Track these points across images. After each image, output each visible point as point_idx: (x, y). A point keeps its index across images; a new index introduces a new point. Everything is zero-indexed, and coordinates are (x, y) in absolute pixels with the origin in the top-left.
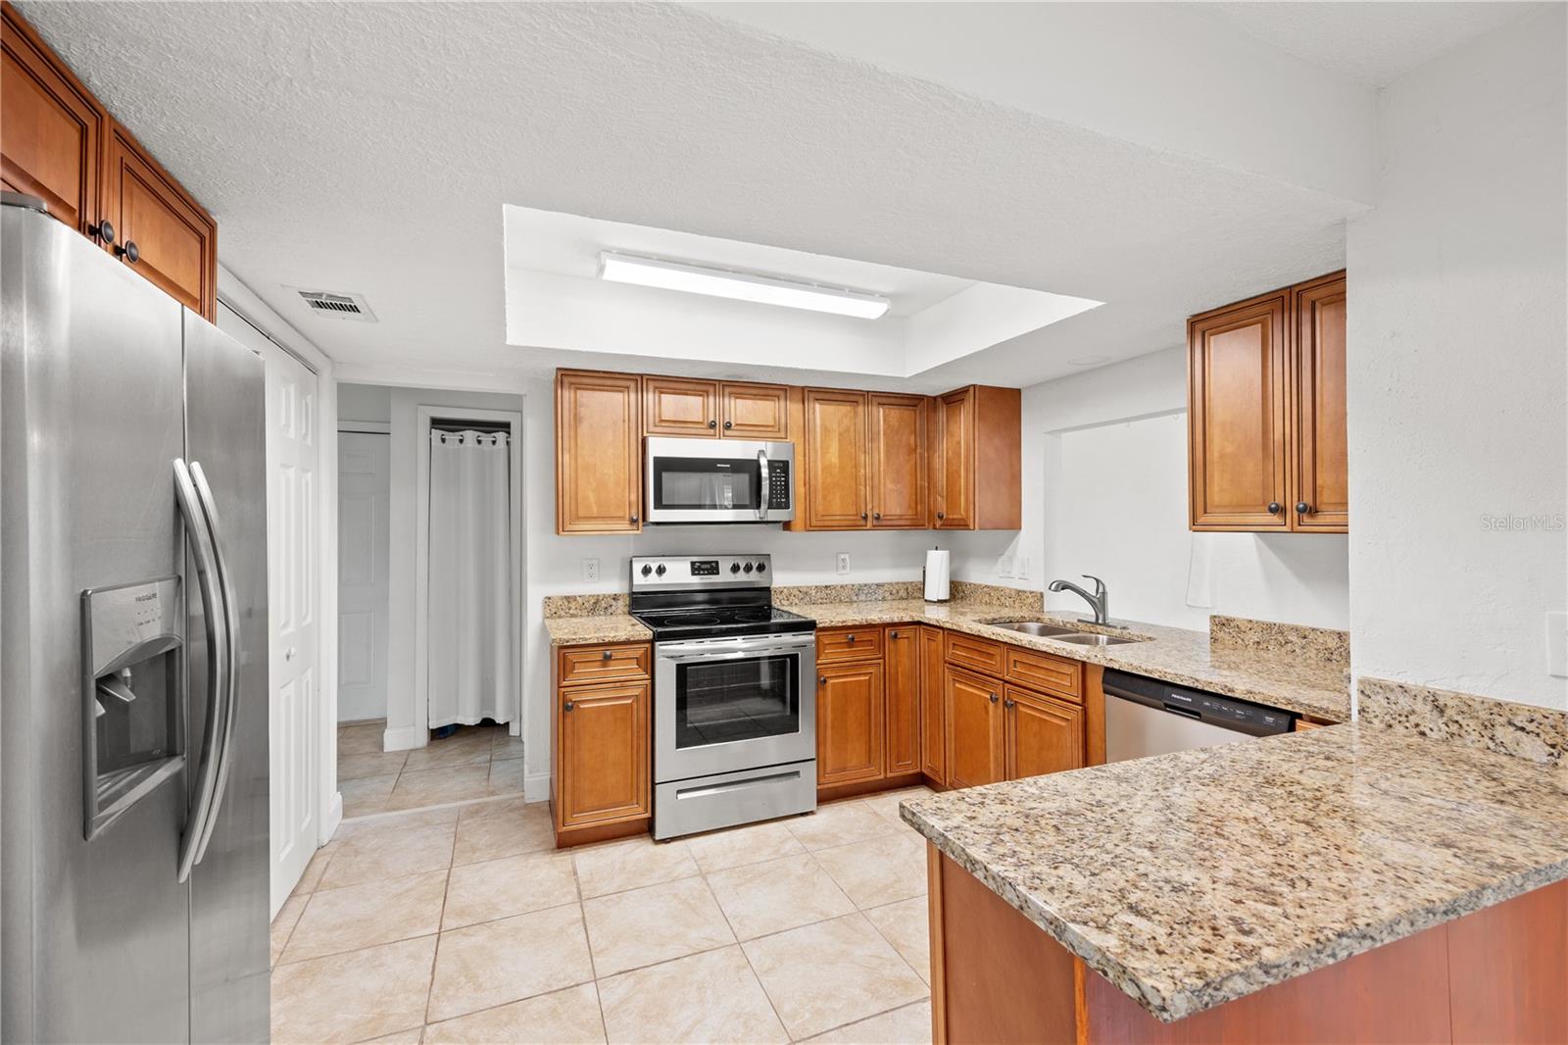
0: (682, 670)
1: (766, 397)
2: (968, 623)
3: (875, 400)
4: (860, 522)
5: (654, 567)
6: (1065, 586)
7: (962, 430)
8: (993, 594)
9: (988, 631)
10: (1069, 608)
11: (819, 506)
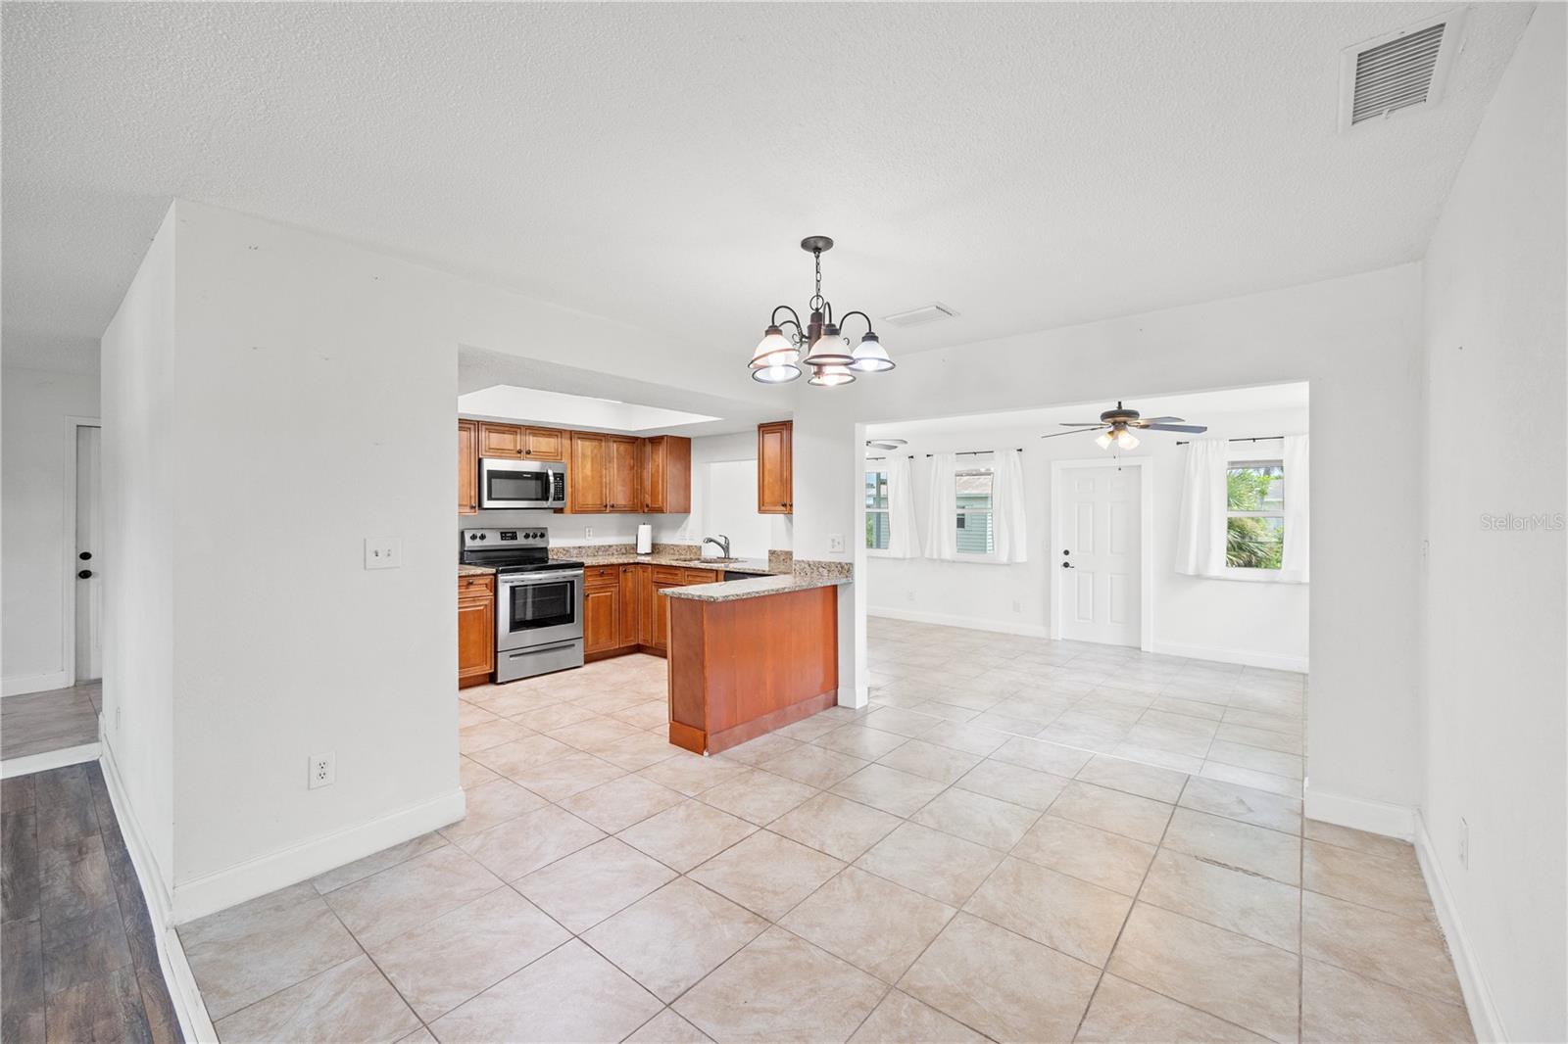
0: (513, 589)
1: (550, 436)
2: (664, 560)
3: (612, 439)
4: (603, 508)
5: (479, 535)
6: (711, 540)
7: (660, 461)
8: (674, 549)
9: (674, 563)
10: (713, 552)
11: (580, 499)
